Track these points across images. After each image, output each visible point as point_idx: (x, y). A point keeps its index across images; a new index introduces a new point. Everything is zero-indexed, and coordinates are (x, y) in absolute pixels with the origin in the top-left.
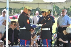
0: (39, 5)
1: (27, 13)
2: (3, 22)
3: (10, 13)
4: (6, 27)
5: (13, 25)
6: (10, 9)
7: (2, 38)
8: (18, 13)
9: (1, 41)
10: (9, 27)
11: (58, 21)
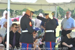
0: (42, 6)
1: (29, 15)
3: (11, 15)
4: (7, 30)
5: (14, 28)
6: (11, 11)
8: (20, 15)
11: (62, 24)
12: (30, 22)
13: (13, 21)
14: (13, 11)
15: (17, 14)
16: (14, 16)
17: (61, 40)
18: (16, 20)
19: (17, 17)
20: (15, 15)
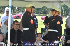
2: (5, 22)
3: (13, 12)
4: (8, 27)
5: (15, 25)
6: (13, 8)
7: (3, 40)
8: (22, 12)
9: (3, 43)
10: (11, 28)
11: (67, 22)
12: (32, 20)
13: (15, 18)
14: (15, 8)
15: (19, 11)
16: (16, 13)
17: (65, 39)
18: (18, 17)
19: (20, 14)
20: (18, 12)
